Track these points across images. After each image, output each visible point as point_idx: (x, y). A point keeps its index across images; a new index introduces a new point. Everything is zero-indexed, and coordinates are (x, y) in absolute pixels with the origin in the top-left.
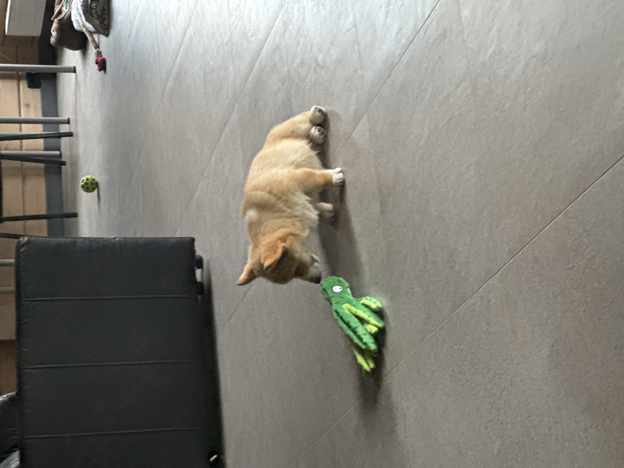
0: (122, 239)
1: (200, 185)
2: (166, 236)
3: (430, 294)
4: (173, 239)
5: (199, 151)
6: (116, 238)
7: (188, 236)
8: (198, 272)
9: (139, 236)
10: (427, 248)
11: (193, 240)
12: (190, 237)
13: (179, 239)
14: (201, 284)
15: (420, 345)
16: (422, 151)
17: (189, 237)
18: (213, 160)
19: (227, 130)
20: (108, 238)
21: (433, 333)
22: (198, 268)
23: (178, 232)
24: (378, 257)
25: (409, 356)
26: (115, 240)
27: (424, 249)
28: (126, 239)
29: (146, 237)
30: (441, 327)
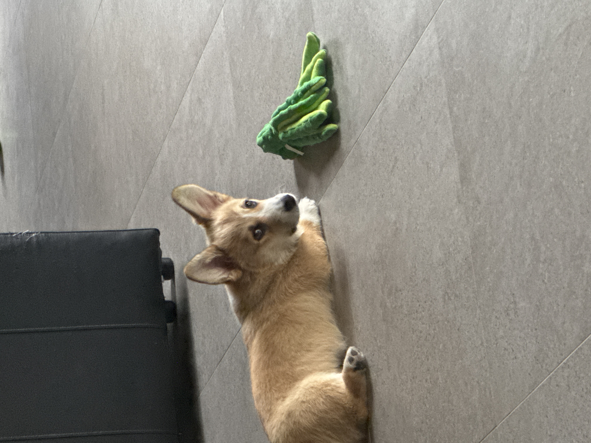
0: (43, 234)
1: (166, 143)
2: (114, 228)
3: (546, 310)
4: (126, 233)
5: (163, 88)
6: (32, 233)
7: (149, 227)
8: (167, 285)
9: (69, 227)
10: (538, 236)
11: (156, 233)
12: (153, 227)
13: (135, 232)
14: (172, 304)
15: (531, 394)
16: (526, 79)
17: (152, 229)
18: (186, 102)
19: (207, 51)
20: (21, 233)
21: (551, 374)
22: (166, 278)
23: (132, 220)
24: (459, 252)
25: (514, 412)
26: (31, 236)
27: (533, 238)
28: (49, 234)
29: (80, 230)
30: (564, 363)
